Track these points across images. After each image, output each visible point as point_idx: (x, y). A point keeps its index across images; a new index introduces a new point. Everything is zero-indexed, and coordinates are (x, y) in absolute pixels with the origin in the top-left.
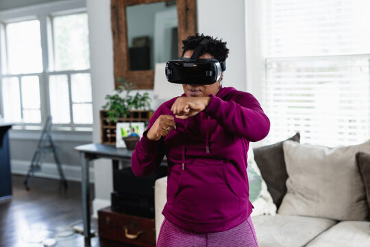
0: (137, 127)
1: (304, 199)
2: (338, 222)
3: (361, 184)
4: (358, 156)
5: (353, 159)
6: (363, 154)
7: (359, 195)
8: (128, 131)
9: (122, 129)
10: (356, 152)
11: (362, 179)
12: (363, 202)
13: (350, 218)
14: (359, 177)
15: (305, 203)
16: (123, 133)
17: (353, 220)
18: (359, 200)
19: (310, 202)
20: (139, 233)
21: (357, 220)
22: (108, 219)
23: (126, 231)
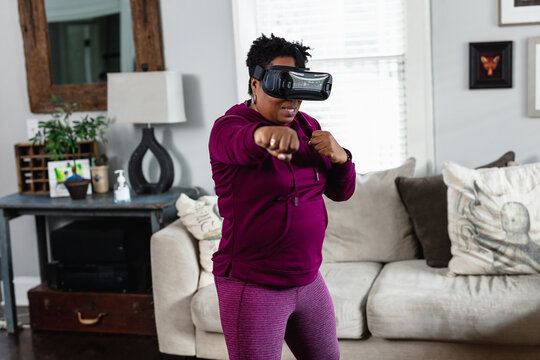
0: (80, 166)
1: (341, 241)
2: (383, 264)
3: (406, 215)
4: (399, 182)
5: (394, 186)
6: (404, 178)
7: (405, 228)
8: (66, 173)
9: (56, 170)
10: (396, 176)
11: (407, 209)
12: (410, 237)
13: (398, 258)
14: (403, 208)
15: (343, 245)
16: (58, 175)
17: (401, 260)
18: (406, 235)
19: (349, 243)
20: (100, 315)
21: (406, 259)
22: (46, 302)
23: (79, 315)
